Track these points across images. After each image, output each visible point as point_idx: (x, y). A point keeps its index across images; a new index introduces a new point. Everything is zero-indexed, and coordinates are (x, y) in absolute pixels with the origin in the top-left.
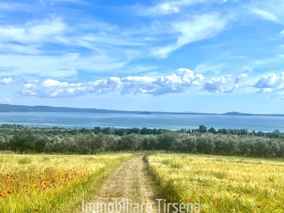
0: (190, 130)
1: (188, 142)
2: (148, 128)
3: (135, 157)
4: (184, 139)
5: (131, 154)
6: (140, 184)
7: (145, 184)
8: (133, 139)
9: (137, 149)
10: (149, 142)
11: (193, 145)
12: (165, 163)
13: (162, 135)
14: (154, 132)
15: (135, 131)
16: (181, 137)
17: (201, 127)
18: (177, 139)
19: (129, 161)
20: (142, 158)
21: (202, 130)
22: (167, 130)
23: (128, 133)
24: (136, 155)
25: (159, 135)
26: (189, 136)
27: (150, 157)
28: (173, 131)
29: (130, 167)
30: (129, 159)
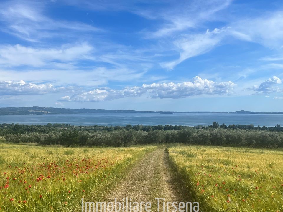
0: (205, 126)
1: (203, 136)
2: (170, 125)
3: (159, 149)
4: (200, 133)
5: (156, 147)
6: (161, 170)
7: (164, 170)
8: (157, 134)
9: (161, 142)
10: (171, 137)
11: (207, 139)
12: (182, 153)
13: (181, 131)
14: (175, 128)
15: (159, 128)
16: (197, 132)
17: (214, 123)
18: (194, 134)
19: (154, 152)
20: (165, 149)
21: (215, 126)
22: (186, 127)
23: (154, 130)
24: (160, 147)
25: (179, 131)
26: (204, 131)
27: (170, 148)
28: (191, 127)
29: (154, 156)
30: (154, 151)
